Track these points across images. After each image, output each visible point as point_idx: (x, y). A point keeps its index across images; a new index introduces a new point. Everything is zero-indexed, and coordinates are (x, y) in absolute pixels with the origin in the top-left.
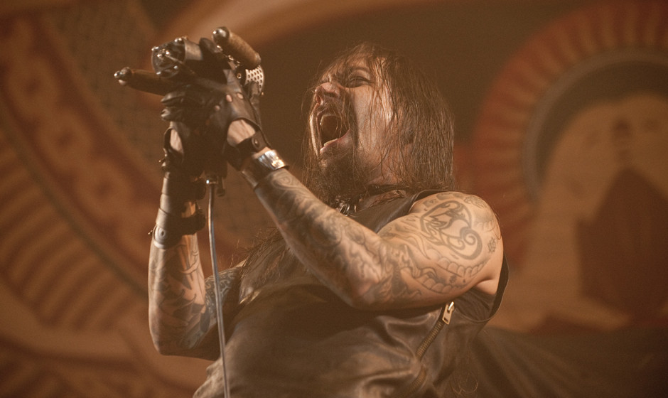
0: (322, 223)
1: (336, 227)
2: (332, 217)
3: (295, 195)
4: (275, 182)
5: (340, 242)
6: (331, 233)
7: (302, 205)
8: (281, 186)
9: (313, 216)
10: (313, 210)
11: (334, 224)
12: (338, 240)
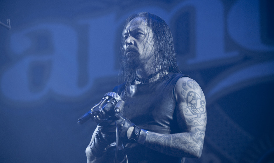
0: (173, 146)
1: (177, 144)
2: (174, 141)
3: (159, 142)
4: (150, 142)
5: (182, 148)
6: (177, 147)
7: (163, 144)
8: (153, 142)
9: (169, 146)
10: (167, 144)
11: (176, 143)
12: (181, 147)
